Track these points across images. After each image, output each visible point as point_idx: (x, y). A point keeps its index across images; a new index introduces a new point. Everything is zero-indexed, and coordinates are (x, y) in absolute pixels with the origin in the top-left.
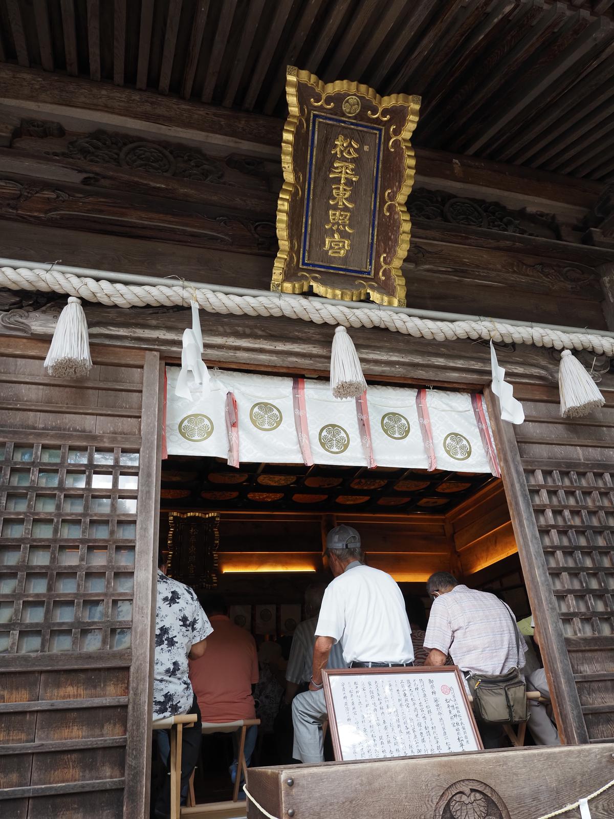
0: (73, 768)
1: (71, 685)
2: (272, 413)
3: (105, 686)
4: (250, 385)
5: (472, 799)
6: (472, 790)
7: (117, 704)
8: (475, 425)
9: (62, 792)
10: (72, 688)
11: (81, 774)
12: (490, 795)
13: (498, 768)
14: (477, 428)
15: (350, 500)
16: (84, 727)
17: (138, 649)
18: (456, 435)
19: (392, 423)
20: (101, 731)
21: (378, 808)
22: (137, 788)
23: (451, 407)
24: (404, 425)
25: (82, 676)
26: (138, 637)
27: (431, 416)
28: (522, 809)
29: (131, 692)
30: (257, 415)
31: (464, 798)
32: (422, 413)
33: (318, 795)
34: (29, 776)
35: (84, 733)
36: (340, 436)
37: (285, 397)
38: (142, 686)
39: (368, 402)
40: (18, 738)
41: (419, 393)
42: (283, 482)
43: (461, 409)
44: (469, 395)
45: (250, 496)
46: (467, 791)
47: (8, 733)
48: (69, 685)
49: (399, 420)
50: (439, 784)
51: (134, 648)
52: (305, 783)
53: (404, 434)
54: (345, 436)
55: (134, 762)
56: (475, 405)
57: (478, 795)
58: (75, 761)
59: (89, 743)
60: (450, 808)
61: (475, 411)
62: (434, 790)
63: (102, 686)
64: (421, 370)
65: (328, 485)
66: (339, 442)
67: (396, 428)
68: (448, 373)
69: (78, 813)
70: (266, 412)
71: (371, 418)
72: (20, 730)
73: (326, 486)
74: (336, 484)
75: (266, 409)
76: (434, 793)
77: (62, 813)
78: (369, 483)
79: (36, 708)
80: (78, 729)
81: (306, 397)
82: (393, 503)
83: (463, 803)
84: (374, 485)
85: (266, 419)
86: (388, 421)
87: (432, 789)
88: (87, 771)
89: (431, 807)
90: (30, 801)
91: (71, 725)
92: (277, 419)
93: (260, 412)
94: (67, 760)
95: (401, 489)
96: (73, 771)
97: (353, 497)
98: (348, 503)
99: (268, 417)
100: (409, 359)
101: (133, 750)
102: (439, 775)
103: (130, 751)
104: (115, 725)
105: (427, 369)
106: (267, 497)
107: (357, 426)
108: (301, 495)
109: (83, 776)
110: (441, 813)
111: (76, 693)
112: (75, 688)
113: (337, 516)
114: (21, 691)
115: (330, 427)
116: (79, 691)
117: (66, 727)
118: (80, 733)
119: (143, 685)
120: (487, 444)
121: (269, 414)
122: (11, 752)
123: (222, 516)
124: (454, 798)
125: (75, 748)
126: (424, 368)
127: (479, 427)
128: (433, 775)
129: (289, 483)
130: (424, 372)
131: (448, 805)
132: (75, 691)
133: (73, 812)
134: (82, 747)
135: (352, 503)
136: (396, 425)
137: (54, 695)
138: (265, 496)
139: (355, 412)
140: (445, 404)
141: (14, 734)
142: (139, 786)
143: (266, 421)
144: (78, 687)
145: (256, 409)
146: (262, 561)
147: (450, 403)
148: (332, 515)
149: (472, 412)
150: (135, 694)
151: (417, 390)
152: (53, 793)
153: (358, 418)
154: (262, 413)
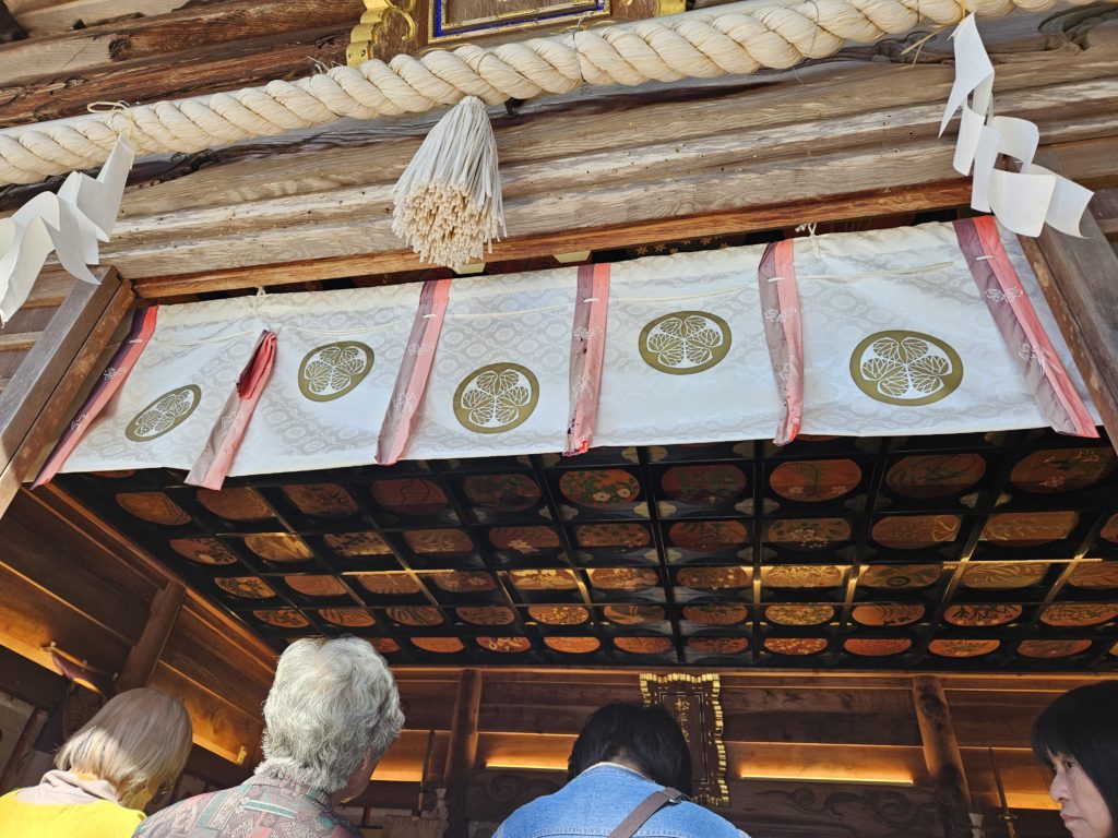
14: (984, 302)
15: (962, 649)
18: (901, 335)
32: (774, 296)
41: (768, 252)
42: (813, 618)
43: (916, 264)
44: (951, 224)
45: (769, 644)
49: (698, 326)
56: (974, 247)
61: (972, 262)
64: (744, 171)
65: (902, 620)
68: (836, 159)
73: (898, 623)
74: (915, 619)
78: (983, 613)
82: (1054, 652)
84: (996, 617)
86: (660, 333)
95: (1059, 623)
97: (964, 641)
98: (958, 654)
100: (697, 151)
105: (763, 165)
106: (800, 646)
108: (858, 641)
113: (944, 680)
120: (1025, 338)
123: (722, 680)
126: (751, 167)
127: (987, 301)
129: (825, 620)
130: (754, 175)
135: (965, 654)
136: (685, 339)
138: (794, 645)
146: (809, 761)
148: (932, 677)
149: (961, 266)
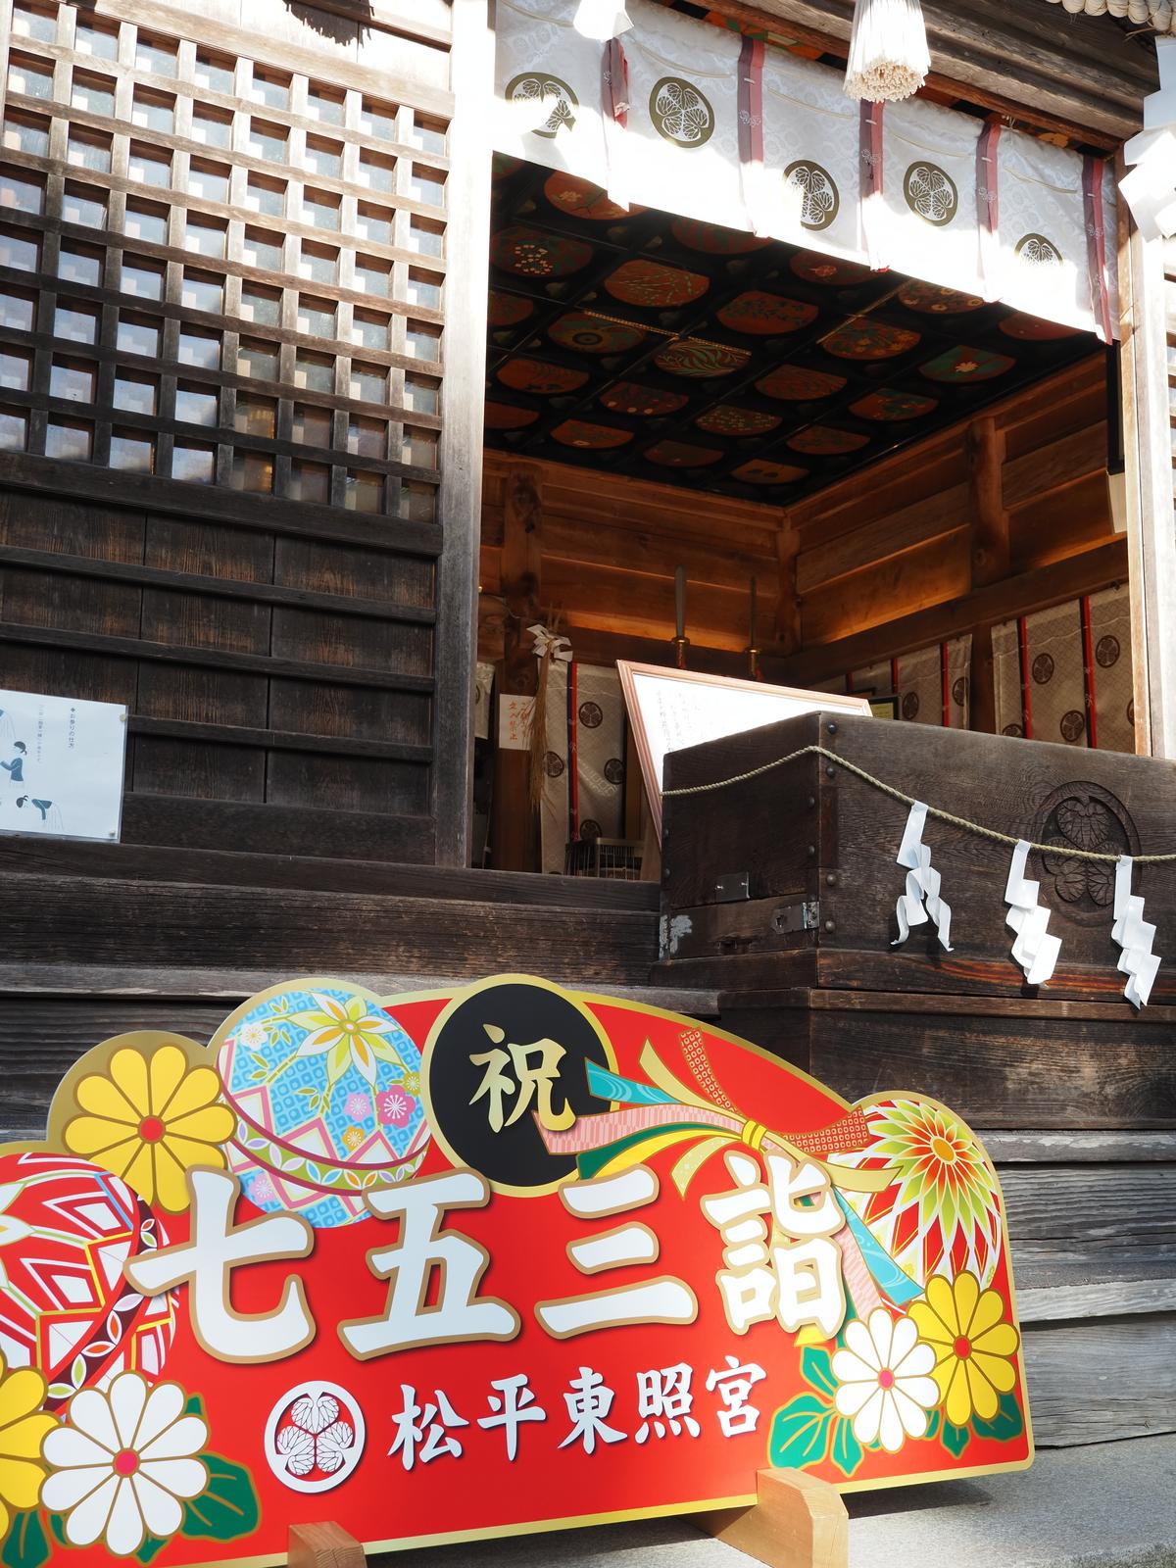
0: (340, 715)
1: (331, 569)
2: (695, 108)
3: (391, 584)
4: (654, 33)
5: (1091, 811)
6: (1092, 799)
7: (416, 618)
8: (1080, 228)
9: (326, 749)
10: (332, 576)
11: (354, 728)
12: (1116, 812)
13: (1133, 774)
14: (1084, 233)
16: (357, 649)
17: (453, 526)
18: (1042, 240)
19: (925, 186)
20: (387, 661)
21: (956, 794)
22: (455, 765)
23: (1042, 176)
24: (947, 196)
25: (350, 557)
26: (453, 506)
27: (1002, 188)
28: (1158, 840)
29: (443, 601)
30: (666, 104)
31: (1079, 807)
32: (985, 175)
33: (871, 755)
34: (265, 714)
35: (357, 660)
36: (822, 191)
37: (723, 75)
38: (461, 596)
39: (884, 128)
40: (240, 644)
41: (986, 130)
43: (1058, 185)
44: (1082, 157)
46: (1085, 799)
47: (223, 633)
48: (327, 569)
49: (940, 183)
50: (1046, 779)
51: (447, 523)
52: (854, 734)
53: (945, 216)
54: (831, 193)
55: (449, 722)
56: (1088, 182)
57: (1099, 808)
58: (343, 703)
59: (370, 676)
60: (1056, 817)
61: (1085, 196)
62: (1039, 786)
63: (386, 582)
64: (1012, 74)
66: (816, 202)
67: (932, 199)
69: (352, 789)
70: (683, 104)
71: (886, 165)
72: (243, 631)
75: (683, 97)
76: (1037, 791)
77: (325, 785)
79: (273, 597)
80: (346, 651)
81: (764, 88)
83: (1076, 814)
85: (683, 118)
86: (917, 179)
87: (1036, 784)
88: (365, 725)
89: (1032, 809)
90: (270, 755)
91: (333, 640)
92: (704, 123)
93: (671, 99)
94: (329, 699)
96: (340, 719)
99: (686, 115)
101: (448, 701)
102: (1048, 767)
103: (443, 703)
104: (409, 655)
105: (1022, 73)
107: (857, 178)
109: (357, 731)
110: (1045, 821)
111: (339, 586)
112: (339, 577)
114: (241, 564)
115: (804, 168)
116: (345, 583)
117: (325, 642)
118: (351, 658)
119: (463, 593)
120: (1097, 271)
121: (688, 110)
122: (234, 665)
124: (1065, 804)
125: (345, 679)
128: (1040, 766)
131: (1054, 813)
132: (339, 582)
133: (343, 786)
134: (358, 681)
136: (932, 193)
137: (302, 582)
139: (857, 146)
140: (1032, 166)
141: (233, 637)
142: (458, 763)
143: (683, 123)
144: (343, 577)
145: (664, 92)
147: (1041, 166)
149: (1079, 197)
150: (449, 607)
151: (981, 122)
152: (310, 747)
153: (862, 160)
154: (674, 102)
